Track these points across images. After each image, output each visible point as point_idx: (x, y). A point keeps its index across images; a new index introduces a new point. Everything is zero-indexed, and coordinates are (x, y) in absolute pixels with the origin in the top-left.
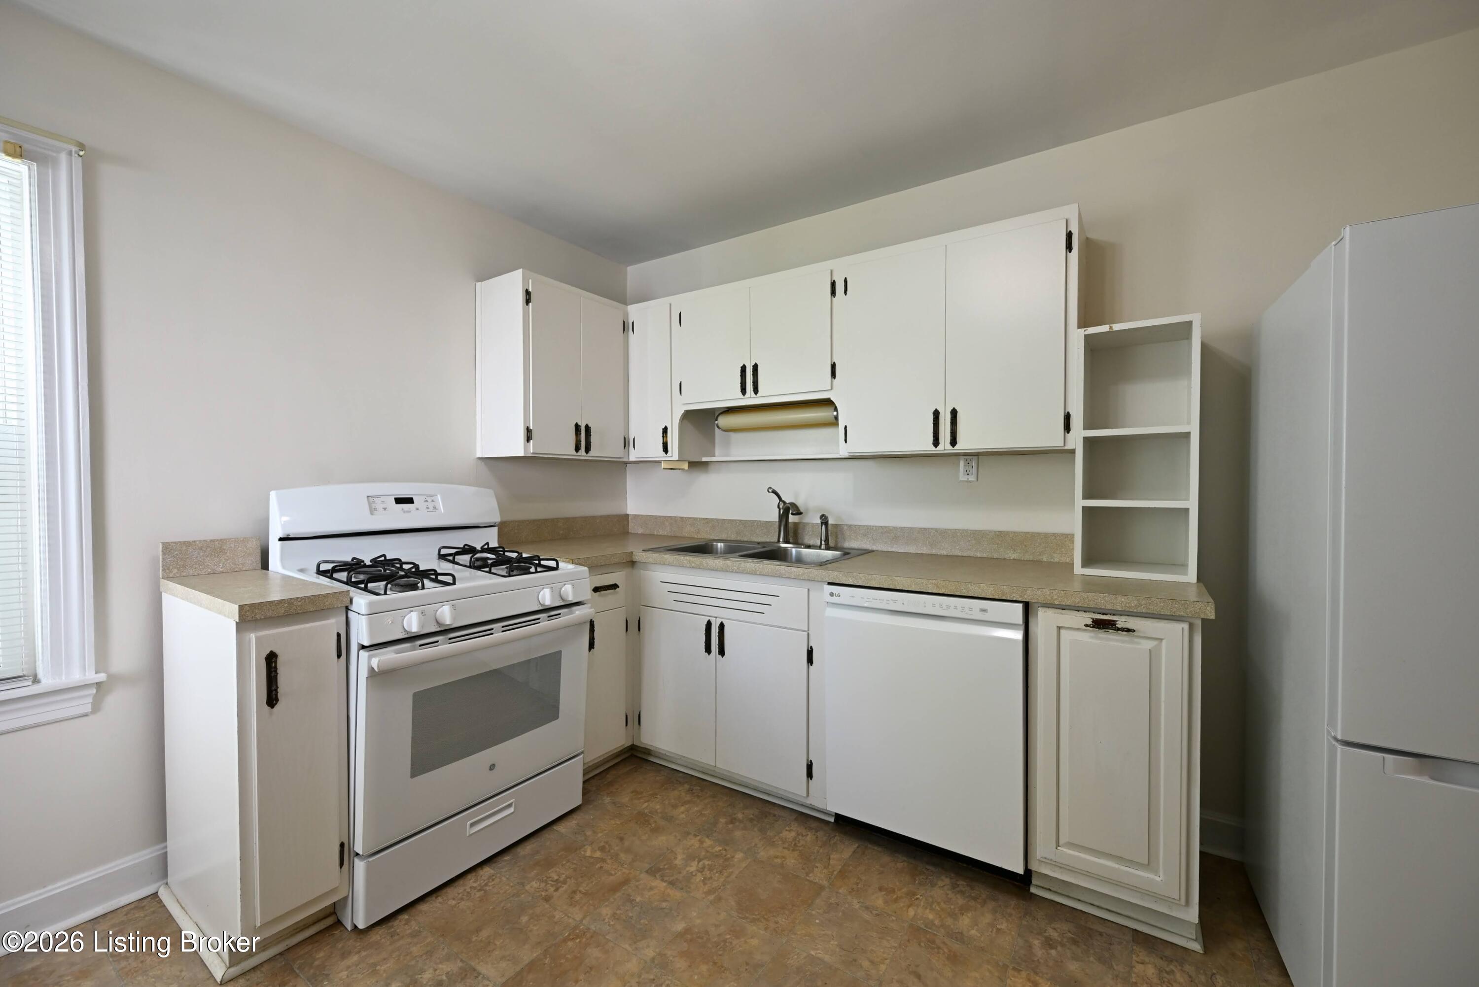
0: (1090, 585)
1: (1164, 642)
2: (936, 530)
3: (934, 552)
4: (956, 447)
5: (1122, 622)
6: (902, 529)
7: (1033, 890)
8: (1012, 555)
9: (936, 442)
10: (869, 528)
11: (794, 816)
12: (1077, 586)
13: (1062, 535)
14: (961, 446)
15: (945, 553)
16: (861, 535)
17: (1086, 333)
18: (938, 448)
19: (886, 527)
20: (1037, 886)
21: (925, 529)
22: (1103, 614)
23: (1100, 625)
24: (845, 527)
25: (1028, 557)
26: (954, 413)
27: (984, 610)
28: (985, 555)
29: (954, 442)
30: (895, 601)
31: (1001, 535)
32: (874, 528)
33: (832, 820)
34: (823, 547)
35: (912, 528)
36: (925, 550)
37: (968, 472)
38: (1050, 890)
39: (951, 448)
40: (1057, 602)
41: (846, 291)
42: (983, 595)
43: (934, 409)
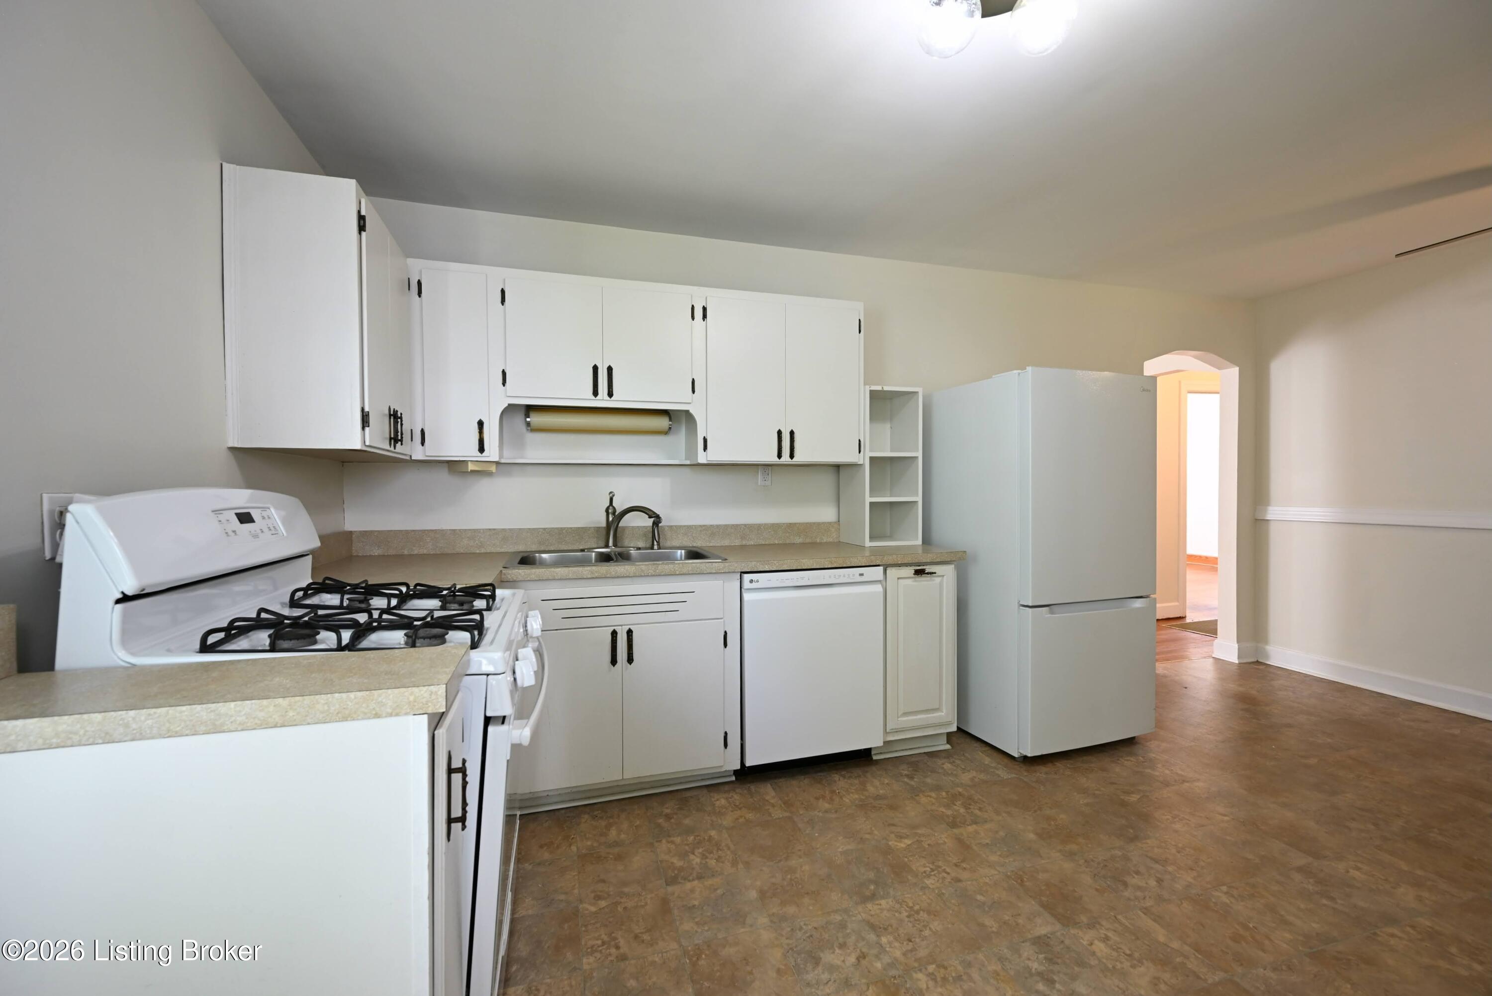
0: (874, 551)
1: (945, 577)
2: (745, 525)
3: (744, 543)
4: (794, 460)
5: (928, 569)
6: (718, 526)
7: (875, 758)
8: (798, 540)
9: (780, 456)
10: (689, 527)
11: (705, 791)
12: (867, 553)
13: (828, 523)
14: (798, 459)
15: (753, 544)
16: (681, 535)
17: (872, 389)
18: (781, 460)
19: (704, 526)
20: (875, 754)
22: (919, 566)
23: (919, 573)
24: (667, 528)
25: (808, 540)
26: (792, 433)
27: (861, 575)
28: (781, 542)
29: (792, 456)
30: (802, 578)
31: (791, 526)
32: (694, 527)
33: (733, 778)
34: (656, 547)
35: (726, 525)
36: (737, 542)
37: (765, 478)
38: (881, 753)
39: (790, 460)
40: (900, 562)
41: (705, 317)
42: (860, 565)
43: (778, 430)
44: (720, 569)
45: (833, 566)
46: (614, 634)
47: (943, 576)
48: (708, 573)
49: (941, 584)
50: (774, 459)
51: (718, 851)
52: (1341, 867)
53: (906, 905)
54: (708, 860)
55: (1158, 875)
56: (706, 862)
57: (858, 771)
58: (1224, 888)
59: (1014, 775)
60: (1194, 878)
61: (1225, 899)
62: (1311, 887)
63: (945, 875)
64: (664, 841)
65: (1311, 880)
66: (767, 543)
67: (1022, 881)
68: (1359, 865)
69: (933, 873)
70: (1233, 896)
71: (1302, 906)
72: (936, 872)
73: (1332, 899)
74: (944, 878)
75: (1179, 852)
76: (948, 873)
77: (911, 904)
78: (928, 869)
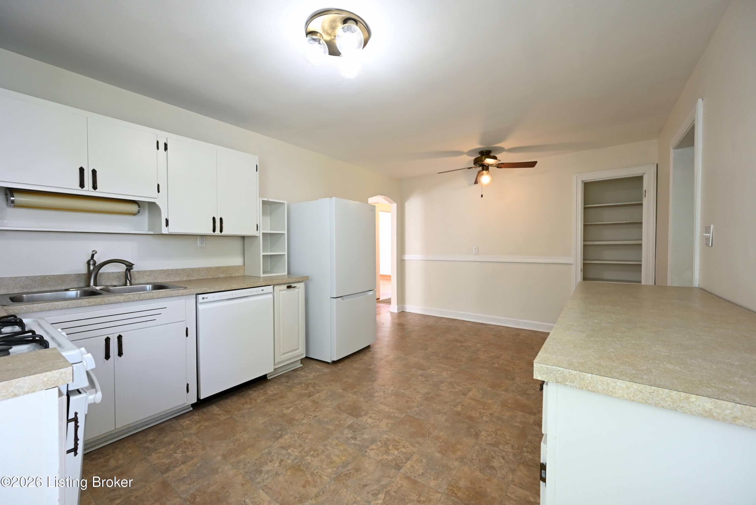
0: (265, 279)
1: (300, 289)
2: (190, 269)
3: (189, 278)
4: (222, 233)
5: (293, 285)
6: (172, 270)
7: (269, 378)
8: (222, 276)
9: (214, 230)
10: (152, 271)
11: (174, 420)
12: (262, 280)
13: (239, 266)
14: (224, 233)
15: (195, 279)
16: (146, 276)
17: (263, 199)
18: (215, 233)
19: (162, 270)
20: (269, 377)
21: (184, 269)
22: (288, 284)
23: (289, 287)
24: (135, 273)
25: (228, 275)
26: (221, 219)
27: (263, 290)
28: (212, 277)
29: (221, 231)
30: (232, 294)
31: (217, 268)
32: (155, 271)
33: (192, 409)
34: (128, 284)
35: (177, 269)
36: (185, 279)
37: (202, 243)
38: (272, 375)
39: (220, 233)
40: (280, 283)
41: (166, 149)
42: (262, 285)
43: (213, 217)
44: (184, 293)
45: (248, 287)
46: (107, 340)
47: (299, 288)
48: (176, 296)
49: (298, 291)
50: (211, 232)
51: (192, 447)
52: (430, 371)
53: (296, 434)
54: (186, 453)
55: (383, 390)
56: (186, 454)
57: (261, 387)
58: (402, 388)
59: (330, 370)
60: (394, 388)
61: (403, 391)
62: (423, 380)
63: (310, 416)
64: (153, 454)
65: (423, 378)
66: (204, 278)
67: (340, 408)
68: (434, 369)
69: (305, 418)
70: (404, 389)
71: (422, 386)
72: (306, 417)
73: (429, 381)
74: (310, 418)
75: (388, 381)
76: (311, 415)
77: (298, 433)
78: (303, 417)
